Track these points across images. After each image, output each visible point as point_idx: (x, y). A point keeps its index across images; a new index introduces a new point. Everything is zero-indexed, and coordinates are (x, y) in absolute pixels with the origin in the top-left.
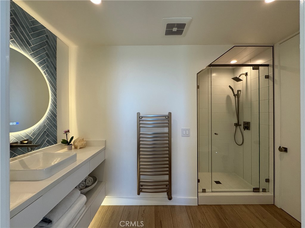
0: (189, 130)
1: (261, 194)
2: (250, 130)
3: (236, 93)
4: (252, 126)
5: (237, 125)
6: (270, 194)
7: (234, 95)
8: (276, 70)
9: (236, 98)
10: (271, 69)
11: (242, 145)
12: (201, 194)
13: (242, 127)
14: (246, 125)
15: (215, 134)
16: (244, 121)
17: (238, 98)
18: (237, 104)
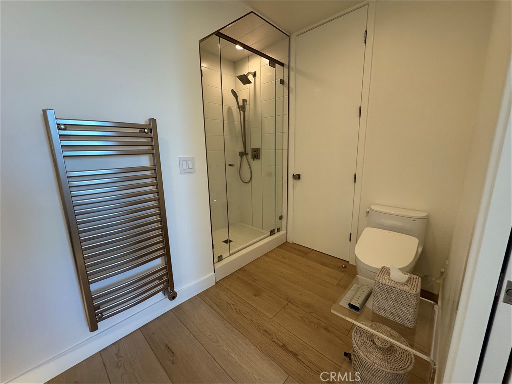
0: (192, 160)
1: (277, 235)
2: (260, 159)
3: (241, 104)
4: (263, 154)
5: (242, 154)
6: (283, 232)
7: (239, 107)
8: (292, 73)
9: (242, 112)
10: (286, 70)
11: (250, 183)
12: (218, 266)
13: (250, 156)
14: (255, 153)
15: (231, 165)
16: (252, 147)
17: (244, 112)
18: (242, 122)
